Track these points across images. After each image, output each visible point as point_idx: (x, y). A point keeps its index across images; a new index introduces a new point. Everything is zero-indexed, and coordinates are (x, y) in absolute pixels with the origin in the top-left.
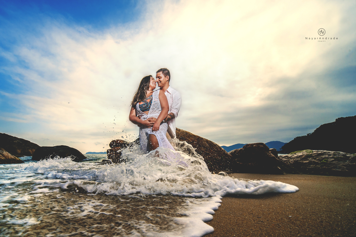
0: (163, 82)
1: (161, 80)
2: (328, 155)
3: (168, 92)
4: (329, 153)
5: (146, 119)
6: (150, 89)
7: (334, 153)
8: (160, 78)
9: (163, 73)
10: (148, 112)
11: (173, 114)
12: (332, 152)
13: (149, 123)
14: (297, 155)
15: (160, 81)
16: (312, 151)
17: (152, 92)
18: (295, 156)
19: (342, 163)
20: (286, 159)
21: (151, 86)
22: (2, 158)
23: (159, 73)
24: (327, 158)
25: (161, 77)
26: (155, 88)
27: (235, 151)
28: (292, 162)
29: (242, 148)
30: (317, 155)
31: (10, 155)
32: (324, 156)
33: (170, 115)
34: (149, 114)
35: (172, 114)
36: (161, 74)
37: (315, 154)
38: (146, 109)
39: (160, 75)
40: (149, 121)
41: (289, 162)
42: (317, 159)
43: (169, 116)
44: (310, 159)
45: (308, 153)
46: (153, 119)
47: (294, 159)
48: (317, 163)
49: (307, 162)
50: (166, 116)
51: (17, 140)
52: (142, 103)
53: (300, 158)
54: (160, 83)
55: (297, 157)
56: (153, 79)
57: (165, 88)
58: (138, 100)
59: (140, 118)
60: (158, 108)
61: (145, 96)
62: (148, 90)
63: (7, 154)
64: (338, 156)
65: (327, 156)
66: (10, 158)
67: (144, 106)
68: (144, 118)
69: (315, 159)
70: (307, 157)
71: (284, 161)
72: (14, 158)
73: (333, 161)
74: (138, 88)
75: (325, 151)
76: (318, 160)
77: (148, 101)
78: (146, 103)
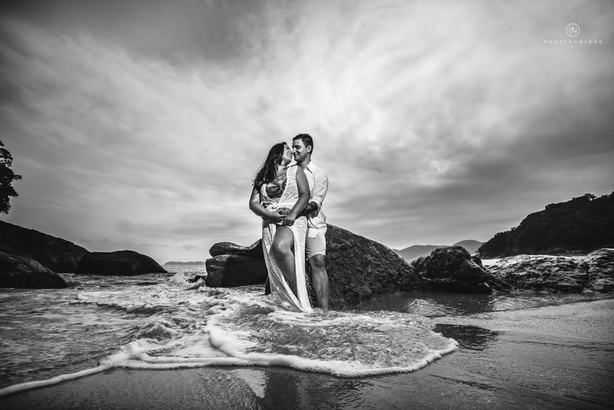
0: (302, 155)
1: (300, 150)
2: (551, 262)
3: (308, 169)
4: (551, 258)
5: (275, 210)
6: (283, 163)
7: (558, 258)
8: (298, 148)
9: (303, 141)
10: (278, 198)
11: (316, 204)
12: (555, 258)
13: (280, 216)
14: (509, 264)
15: (299, 153)
16: (529, 257)
17: (286, 169)
18: (507, 264)
19: (569, 274)
20: (495, 270)
21: (285, 159)
22: (28, 271)
23: (297, 141)
24: (550, 267)
25: (300, 147)
26: (290, 162)
27: (419, 260)
28: (503, 274)
29: (430, 255)
30: (537, 264)
31: (40, 266)
32: (545, 265)
33: (311, 205)
34: (280, 201)
35: (313, 204)
36: (300, 142)
37: (533, 261)
38: (275, 194)
39: (298, 143)
40: (280, 213)
41: (500, 276)
42: (537, 268)
43: (309, 207)
44: (528, 269)
45: (524, 261)
46: (286, 211)
47: (507, 271)
48: (537, 276)
49: (525, 273)
50: (305, 206)
51: (53, 241)
52: (270, 185)
53: (515, 268)
54: (297, 156)
55: (511, 267)
56: (288, 148)
57: (304, 163)
58: (264, 179)
59: (266, 207)
60: (294, 194)
61: (276, 173)
62: (280, 165)
63: (35, 265)
64: (563, 263)
65: (549, 264)
66: (40, 272)
67: (273, 190)
68: (272, 208)
69: (535, 268)
70: (525, 265)
71: (493, 273)
72: (46, 271)
73: (558, 271)
74: (265, 161)
75: (546, 256)
76: (538, 270)
77: (281, 182)
78: (277, 186)
